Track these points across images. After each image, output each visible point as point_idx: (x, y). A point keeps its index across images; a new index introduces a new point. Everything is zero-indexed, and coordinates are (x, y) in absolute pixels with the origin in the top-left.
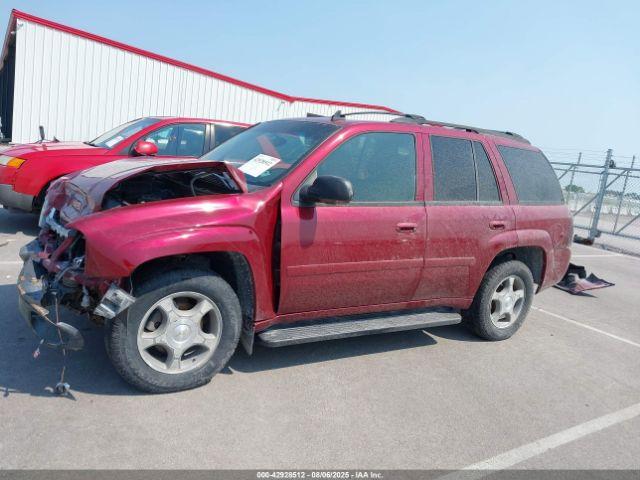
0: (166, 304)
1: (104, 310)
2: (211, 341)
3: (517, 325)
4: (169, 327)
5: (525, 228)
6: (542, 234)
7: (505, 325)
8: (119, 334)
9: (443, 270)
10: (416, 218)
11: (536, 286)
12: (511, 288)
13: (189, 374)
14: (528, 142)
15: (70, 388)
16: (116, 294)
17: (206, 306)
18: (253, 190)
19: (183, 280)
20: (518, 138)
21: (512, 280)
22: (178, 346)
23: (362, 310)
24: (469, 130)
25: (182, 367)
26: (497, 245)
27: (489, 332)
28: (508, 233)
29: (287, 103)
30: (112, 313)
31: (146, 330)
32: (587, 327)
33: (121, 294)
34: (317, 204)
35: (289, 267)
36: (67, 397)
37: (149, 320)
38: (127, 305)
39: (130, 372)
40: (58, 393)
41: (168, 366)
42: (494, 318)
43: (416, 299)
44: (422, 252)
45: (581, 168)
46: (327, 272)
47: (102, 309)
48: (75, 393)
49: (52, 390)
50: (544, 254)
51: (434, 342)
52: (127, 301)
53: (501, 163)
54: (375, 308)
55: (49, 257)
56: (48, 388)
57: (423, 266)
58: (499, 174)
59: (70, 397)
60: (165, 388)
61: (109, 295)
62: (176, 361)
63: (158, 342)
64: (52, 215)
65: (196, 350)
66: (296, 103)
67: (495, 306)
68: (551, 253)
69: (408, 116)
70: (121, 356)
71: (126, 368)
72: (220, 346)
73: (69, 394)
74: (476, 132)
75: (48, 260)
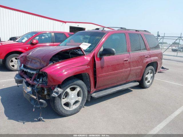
0: (68, 90)
1: (54, 95)
2: (80, 99)
3: (151, 83)
4: (69, 97)
5: (153, 57)
6: (156, 58)
7: (149, 84)
8: (57, 101)
9: (135, 71)
10: (128, 57)
11: (155, 72)
12: (150, 73)
13: (75, 109)
14: (150, 33)
15: (43, 118)
16: (57, 90)
17: (78, 89)
18: (87, 54)
19: (73, 82)
20: (148, 32)
21: (150, 71)
22: (72, 102)
23: (115, 85)
24: (136, 31)
25: (73, 108)
26: (147, 62)
27: (145, 86)
28: (149, 59)
29: (64, 24)
30: (57, 95)
31: (63, 98)
32: (166, 81)
33: (59, 89)
34: (104, 56)
35: (99, 75)
36: (42, 121)
37: (64, 95)
38: (61, 92)
39: (60, 111)
40: (39, 120)
41: (70, 108)
42: (146, 82)
43: (128, 80)
44: (130, 67)
45: (165, 38)
46: (107, 75)
47: (54, 94)
48: (44, 120)
49: (37, 120)
50: (157, 63)
51: (132, 91)
52: (61, 91)
53: (146, 40)
54: (118, 84)
55: (31, 80)
56: (35, 119)
57: (130, 70)
58: (145, 43)
59: (43, 121)
60: (70, 115)
61: (55, 90)
62: (71, 106)
63: (67, 101)
64: (22, 66)
65: (76, 102)
66: (67, 23)
67: (146, 79)
68: (159, 63)
69: (121, 28)
70: (58, 107)
71: (59, 111)
72: (83, 100)
73: (43, 120)
74: (138, 31)
75: (31, 81)
